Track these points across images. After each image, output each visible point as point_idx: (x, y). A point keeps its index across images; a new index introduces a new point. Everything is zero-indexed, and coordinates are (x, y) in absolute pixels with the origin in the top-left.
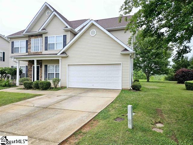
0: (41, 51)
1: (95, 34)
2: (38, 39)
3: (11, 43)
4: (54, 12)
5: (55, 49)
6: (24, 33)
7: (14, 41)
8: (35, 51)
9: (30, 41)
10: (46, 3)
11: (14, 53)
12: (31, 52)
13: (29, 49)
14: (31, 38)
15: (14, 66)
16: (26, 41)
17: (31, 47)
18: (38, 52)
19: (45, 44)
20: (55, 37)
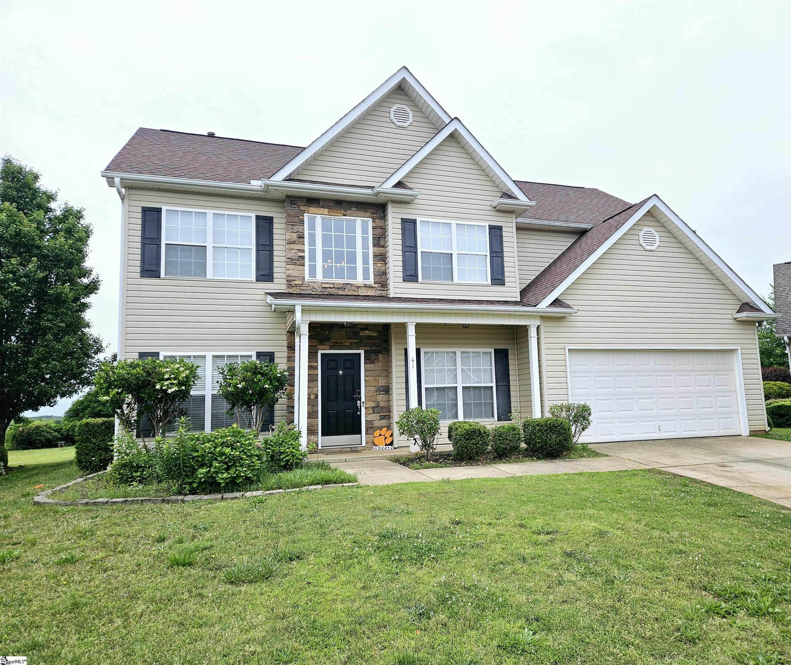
0: (367, 282)
1: (656, 246)
2: (351, 221)
3: (140, 215)
4: (455, 122)
5: (456, 280)
6: (279, 178)
7: (164, 209)
8: (334, 280)
9: (298, 227)
10: (404, 71)
11: (161, 277)
12: (304, 278)
13: (296, 266)
14: (306, 212)
15: (163, 351)
16: (258, 218)
17: (306, 254)
18: (350, 284)
19: (404, 252)
20: (454, 226)
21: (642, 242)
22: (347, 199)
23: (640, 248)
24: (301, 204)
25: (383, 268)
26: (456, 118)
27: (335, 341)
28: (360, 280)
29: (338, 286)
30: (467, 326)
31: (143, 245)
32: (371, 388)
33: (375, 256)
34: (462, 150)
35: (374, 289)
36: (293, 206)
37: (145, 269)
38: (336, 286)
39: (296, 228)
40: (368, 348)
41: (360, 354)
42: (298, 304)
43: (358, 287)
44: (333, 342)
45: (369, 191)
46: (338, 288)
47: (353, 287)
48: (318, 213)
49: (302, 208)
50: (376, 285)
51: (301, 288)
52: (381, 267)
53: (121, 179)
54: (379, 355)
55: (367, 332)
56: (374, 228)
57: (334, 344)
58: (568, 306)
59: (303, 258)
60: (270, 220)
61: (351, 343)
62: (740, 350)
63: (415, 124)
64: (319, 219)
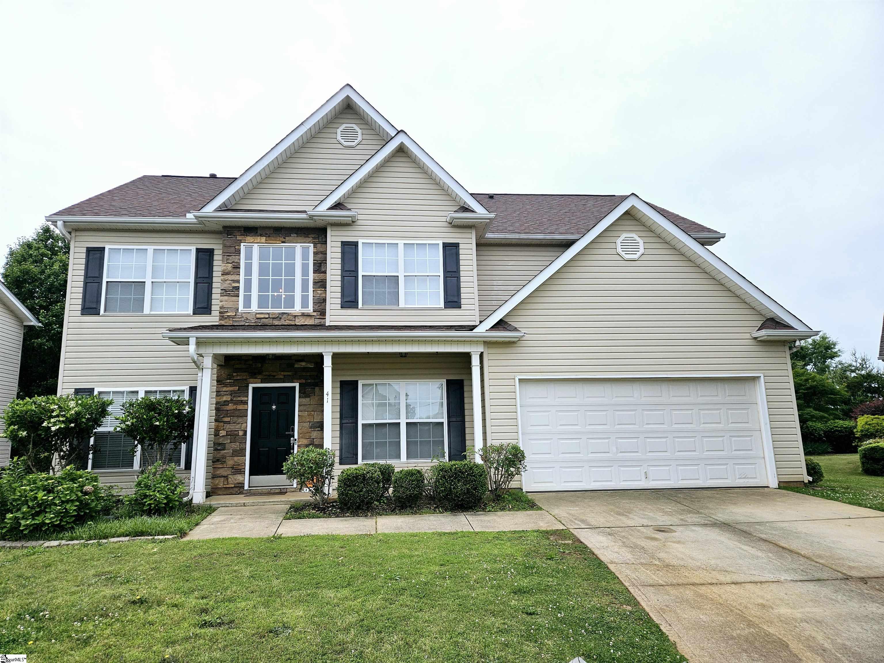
0: (305, 311)
1: (639, 254)
2: (290, 247)
3: (84, 256)
4: (401, 135)
5: (402, 304)
6: (210, 209)
7: (107, 247)
8: (270, 310)
9: (234, 257)
10: (348, 88)
11: (101, 314)
12: (238, 309)
13: (230, 298)
14: (242, 241)
15: (98, 386)
16: (198, 251)
17: (242, 285)
18: (287, 313)
19: (343, 277)
20: (401, 247)
21: (619, 250)
22: (285, 225)
23: (618, 258)
24: (237, 234)
25: (324, 295)
26: (402, 131)
27: (267, 373)
28: (298, 308)
29: (274, 316)
30: (404, 355)
31: (86, 284)
32: (305, 424)
33: (315, 283)
34: (413, 165)
35: (314, 317)
36: (229, 236)
37: (86, 307)
38: (271, 316)
39: (232, 258)
40: (303, 381)
41: (295, 387)
42: (193, 337)
43: (295, 316)
44: (266, 375)
45: (304, 216)
46: (273, 318)
47: (289, 317)
48: (255, 242)
49: (239, 238)
50: (315, 314)
51: (234, 319)
52: (321, 294)
53: (64, 222)
54: (316, 388)
55: (303, 364)
56: (315, 253)
57: (266, 377)
58: (515, 329)
59: (238, 288)
60: (210, 252)
61: (284, 376)
62: (762, 378)
63: (364, 142)
64: (256, 248)
